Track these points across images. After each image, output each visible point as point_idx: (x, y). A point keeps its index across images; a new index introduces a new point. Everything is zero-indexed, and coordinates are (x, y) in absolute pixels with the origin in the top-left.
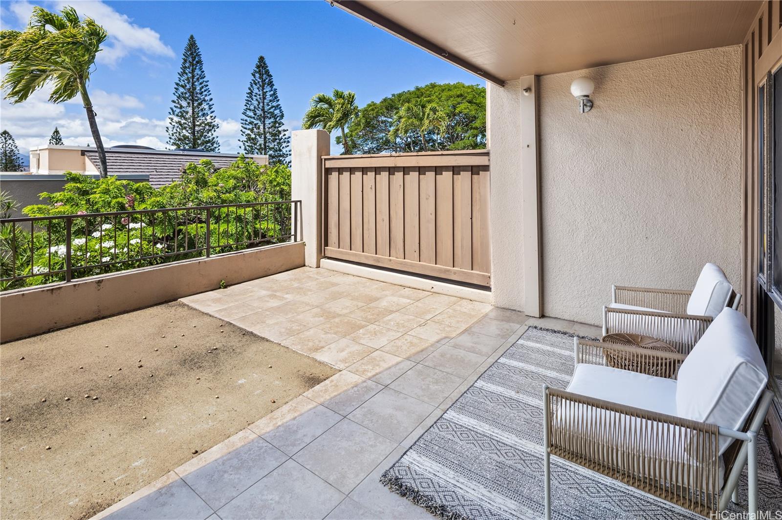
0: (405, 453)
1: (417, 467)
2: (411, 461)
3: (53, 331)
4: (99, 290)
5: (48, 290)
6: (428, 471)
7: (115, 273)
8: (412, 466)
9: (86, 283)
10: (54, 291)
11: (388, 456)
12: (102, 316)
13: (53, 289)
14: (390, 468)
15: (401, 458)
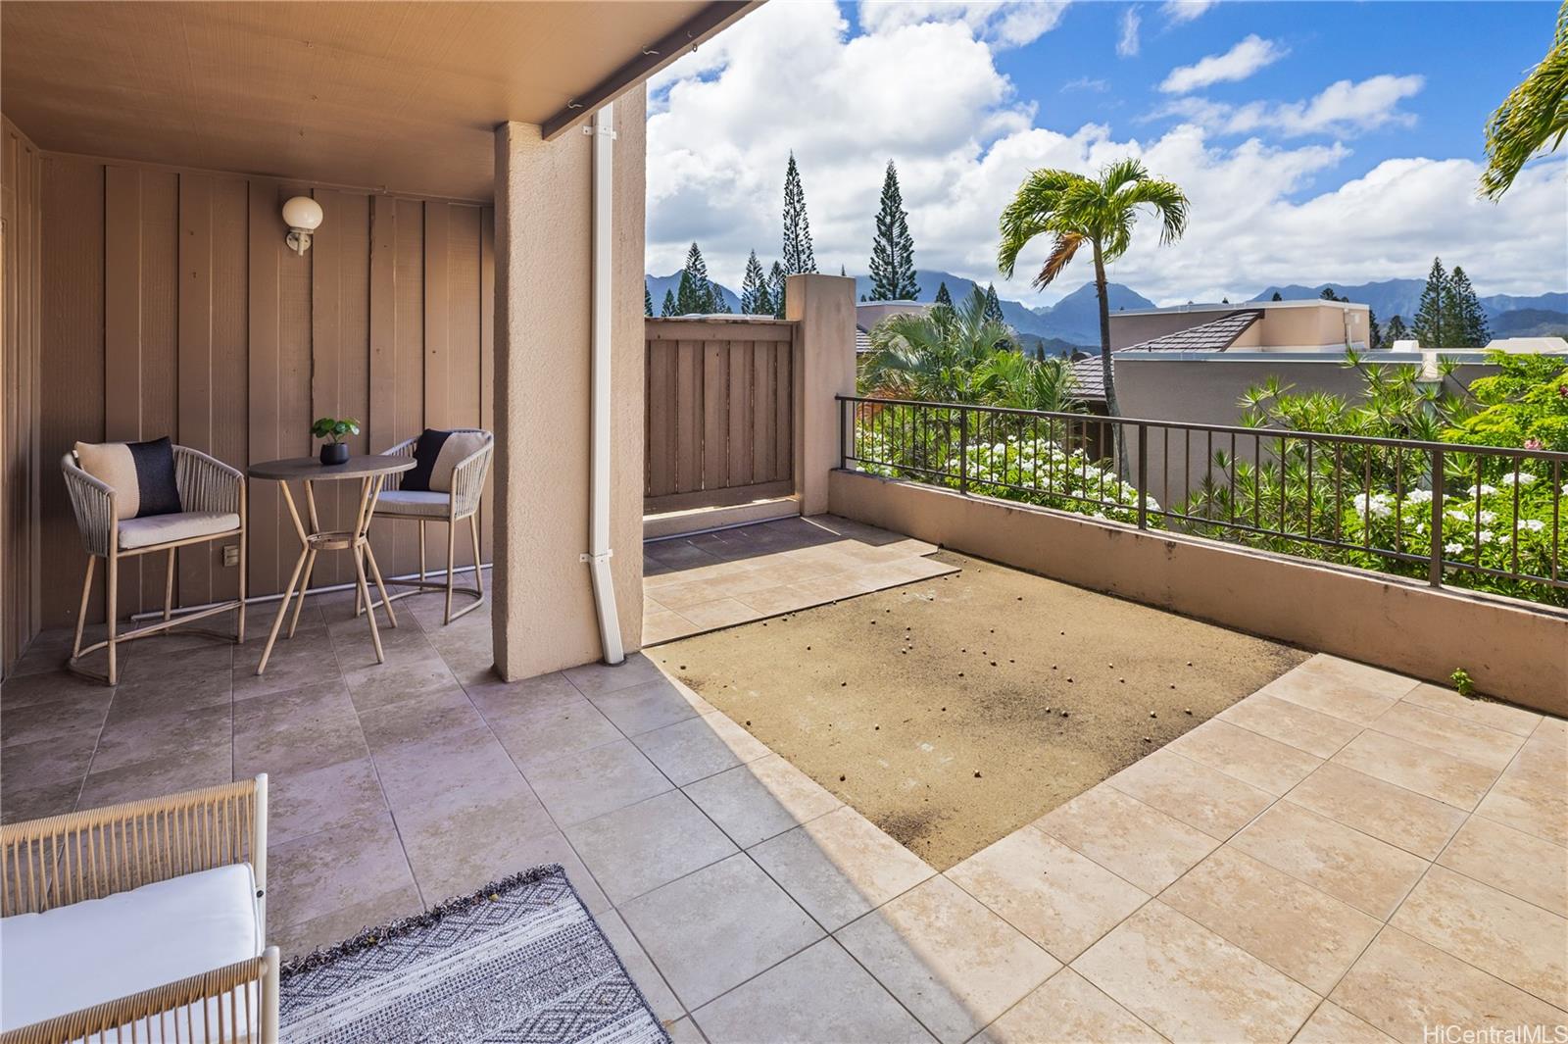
0: (584, 907)
1: (541, 914)
2: (561, 912)
3: (1111, 596)
4: (1170, 559)
5: (1106, 529)
6: (520, 927)
7: (1216, 543)
8: (550, 909)
9: (1152, 538)
10: (1113, 534)
11: (600, 886)
12: (1174, 608)
13: (1111, 531)
14: (566, 880)
15: (578, 899)
